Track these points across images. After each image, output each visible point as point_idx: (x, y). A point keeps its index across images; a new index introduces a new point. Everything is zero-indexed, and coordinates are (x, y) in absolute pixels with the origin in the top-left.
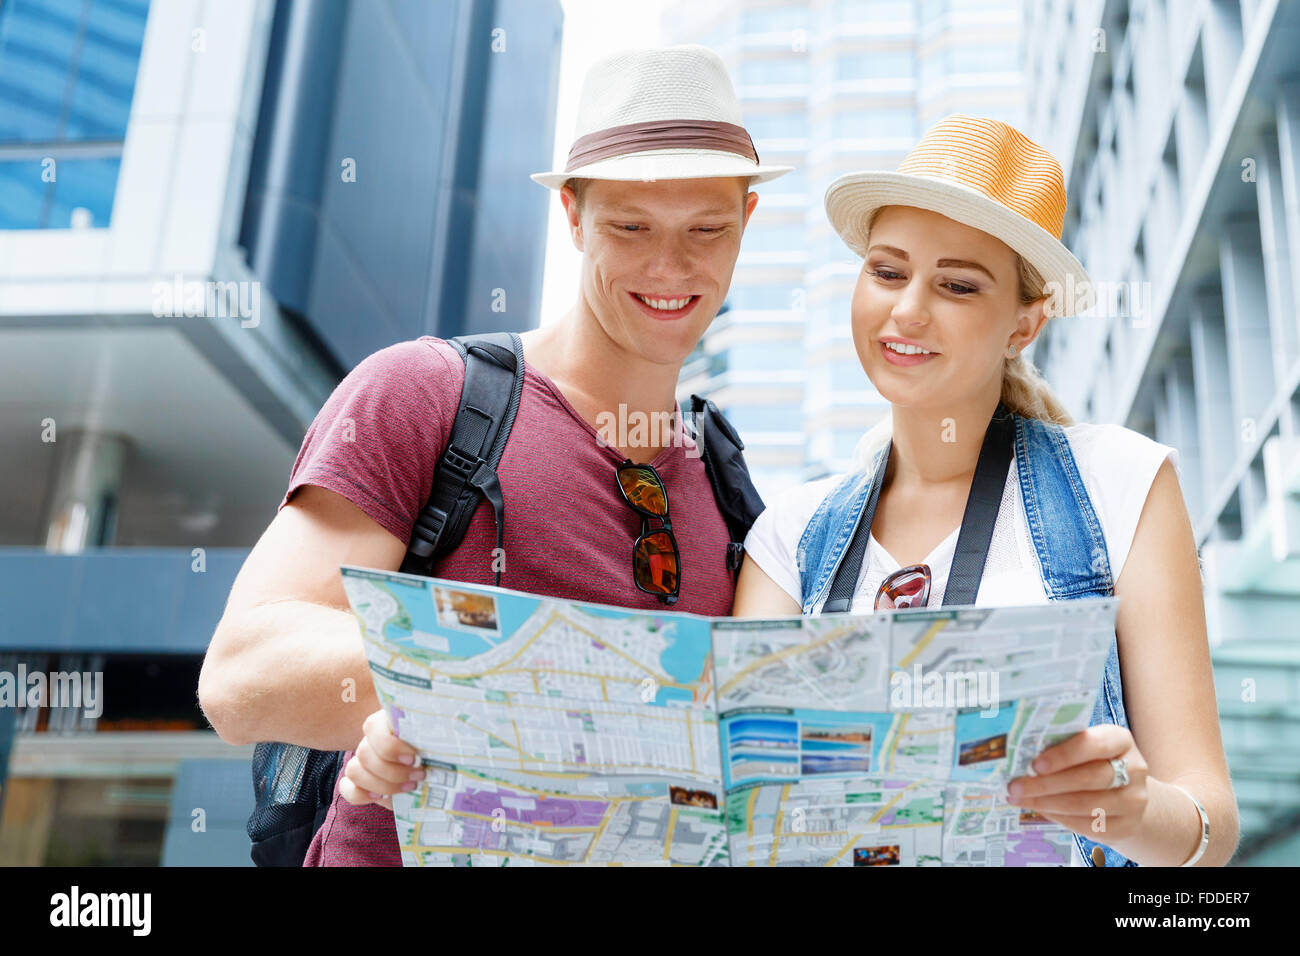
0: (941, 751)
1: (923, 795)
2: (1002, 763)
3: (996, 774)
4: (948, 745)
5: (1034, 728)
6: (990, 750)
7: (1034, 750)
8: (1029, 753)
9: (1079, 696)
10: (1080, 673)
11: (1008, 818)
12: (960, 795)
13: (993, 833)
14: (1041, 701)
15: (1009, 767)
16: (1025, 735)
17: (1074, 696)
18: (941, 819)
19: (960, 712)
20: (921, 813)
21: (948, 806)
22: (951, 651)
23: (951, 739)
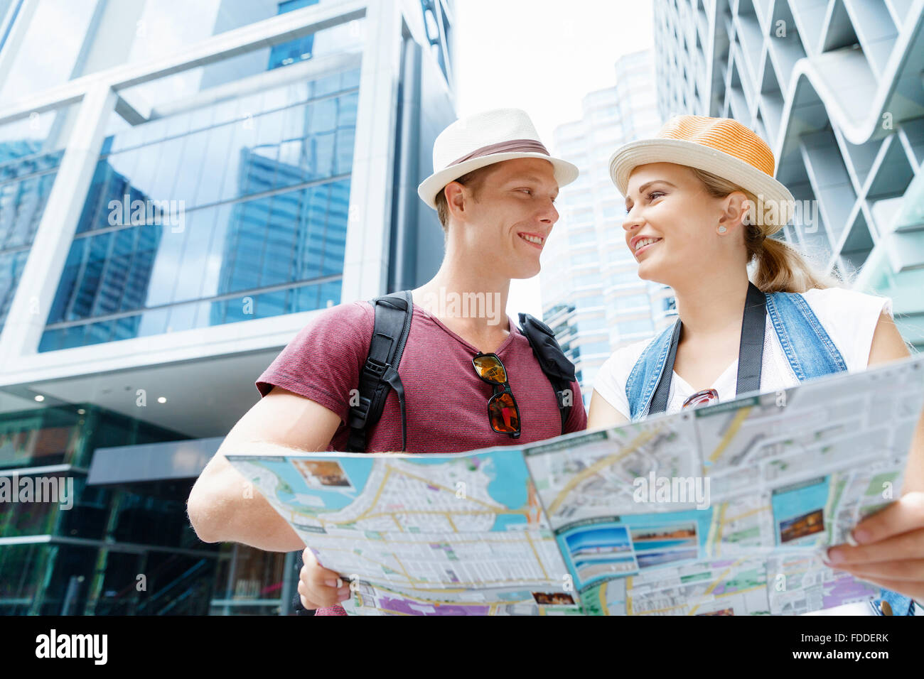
0: (762, 532)
1: (747, 568)
2: (822, 536)
3: (817, 546)
4: (767, 524)
5: (848, 502)
6: (808, 526)
7: (850, 522)
8: (846, 525)
9: (891, 464)
10: (890, 442)
11: (823, 574)
12: (780, 564)
13: (811, 585)
14: (852, 473)
15: (830, 539)
16: (840, 509)
17: (886, 465)
18: (765, 582)
19: (774, 492)
20: (747, 581)
21: (770, 572)
22: (761, 436)
23: (769, 518)
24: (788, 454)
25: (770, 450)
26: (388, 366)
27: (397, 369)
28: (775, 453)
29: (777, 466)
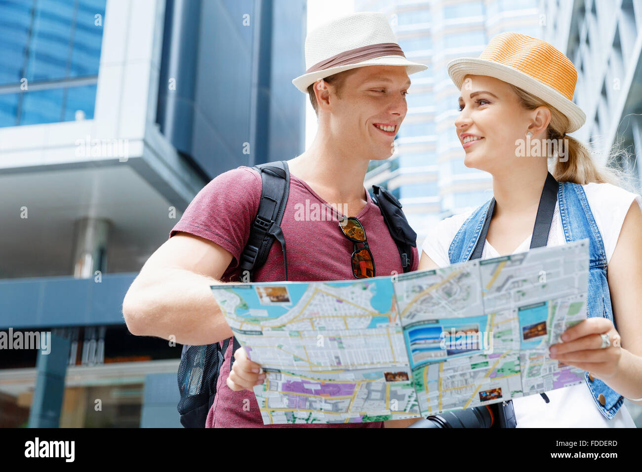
0: (513, 333)
1: (509, 359)
2: (545, 337)
3: (543, 343)
4: (516, 329)
5: (559, 318)
6: (538, 331)
7: (561, 330)
8: (559, 332)
9: (579, 297)
10: (576, 285)
11: (552, 366)
12: (527, 358)
13: (546, 374)
14: (559, 301)
15: (549, 339)
16: (555, 322)
17: (576, 297)
18: (520, 371)
19: (520, 309)
20: (509, 369)
21: (522, 364)
22: (510, 277)
23: (517, 325)
24: (526, 287)
25: (516, 285)
26: (273, 223)
27: (280, 225)
28: (518, 286)
29: (520, 294)
